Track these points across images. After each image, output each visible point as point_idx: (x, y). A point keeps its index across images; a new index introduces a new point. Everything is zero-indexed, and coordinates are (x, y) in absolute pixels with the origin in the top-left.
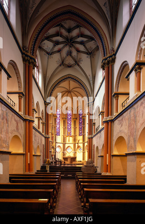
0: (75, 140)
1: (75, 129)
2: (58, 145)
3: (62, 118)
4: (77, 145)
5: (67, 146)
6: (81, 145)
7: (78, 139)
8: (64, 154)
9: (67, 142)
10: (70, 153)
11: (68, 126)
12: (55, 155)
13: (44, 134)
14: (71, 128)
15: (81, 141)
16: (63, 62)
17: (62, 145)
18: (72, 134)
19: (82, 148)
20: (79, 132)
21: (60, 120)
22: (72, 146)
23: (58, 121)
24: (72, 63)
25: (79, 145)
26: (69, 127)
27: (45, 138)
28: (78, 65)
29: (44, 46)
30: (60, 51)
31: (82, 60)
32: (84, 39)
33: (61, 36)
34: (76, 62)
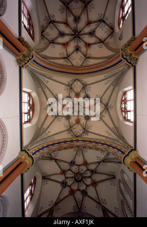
29: (107, 29)
30: (89, 23)
31: (60, 10)
32: (61, 40)
33: (86, 43)
34: (68, 8)
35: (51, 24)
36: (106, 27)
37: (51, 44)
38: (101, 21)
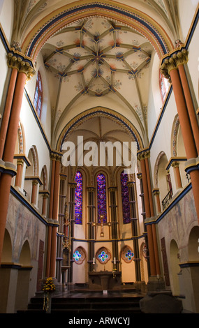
0: (114, 233)
1: (114, 208)
2: (76, 244)
3: (87, 188)
4: (119, 243)
5: (97, 246)
6: (130, 244)
7: (122, 231)
8: (91, 266)
9: (98, 238)
10: (105, 265)
11: (99, 202)
12: (71, 269)
13: (45, 216)
14: (105, 207)
15: (129, 235)
16: (86, 88)
17: (85, 246)
18: (109, 219)
19: (133, 252)
20: (124, 215)
21: (82, 191)
22: (109, 246)
23: (78, 194)
24: (103, 90)
25: (126, 243)
26: (102, 206)
27: (48, 225)
28: (115, 91)
29: (54, 64)
30: (81, 70)
31: (121, 84)
32: (123, 50)
33: (83, 47)
34: (110, 86)
35: (134, 69)
36: (55, 67)
37: (138, 46)
38: (64, 74)
